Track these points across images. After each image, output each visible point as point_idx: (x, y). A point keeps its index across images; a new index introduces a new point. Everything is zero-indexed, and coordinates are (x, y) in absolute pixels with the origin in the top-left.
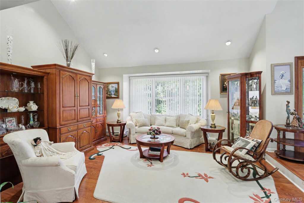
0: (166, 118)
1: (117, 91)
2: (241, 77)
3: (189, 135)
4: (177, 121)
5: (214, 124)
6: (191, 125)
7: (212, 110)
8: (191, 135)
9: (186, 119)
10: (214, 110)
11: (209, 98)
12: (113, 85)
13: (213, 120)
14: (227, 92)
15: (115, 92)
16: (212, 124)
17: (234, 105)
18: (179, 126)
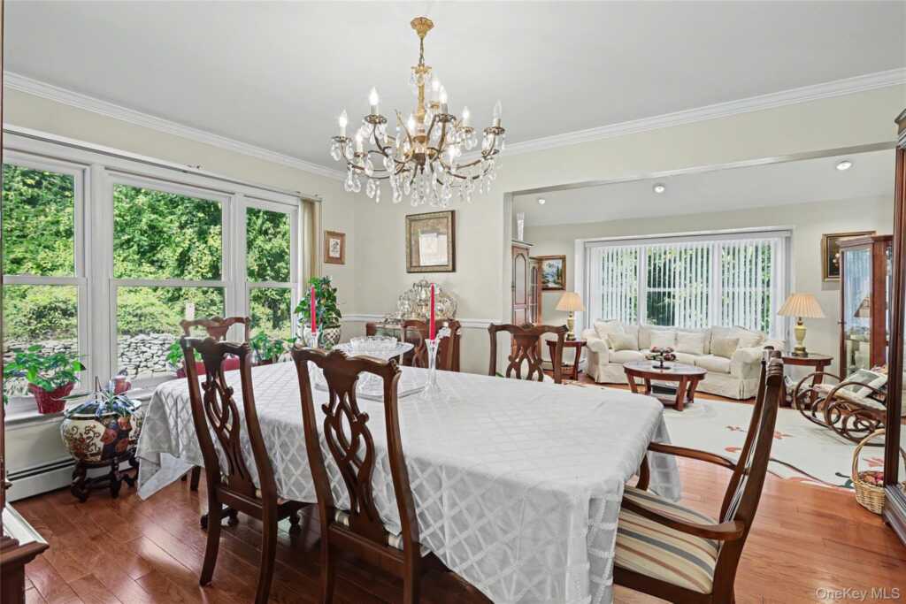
0: (676, 335)
1: (561, 274)
2: (873, 244)
3: (738, 371)
4: (704, 342)
5: (804, 349)
6: (743, 349)
7: (797, 315)
8: (743, 371)
9: (728, 337)
10: (802, 316)
11: (793, 290)
12: (551, 262)
13: (800, 339)
14: (841, 275)
15: (556, 277)
16: (797, 349)
17: (861, 306)
18: (710, 353)
